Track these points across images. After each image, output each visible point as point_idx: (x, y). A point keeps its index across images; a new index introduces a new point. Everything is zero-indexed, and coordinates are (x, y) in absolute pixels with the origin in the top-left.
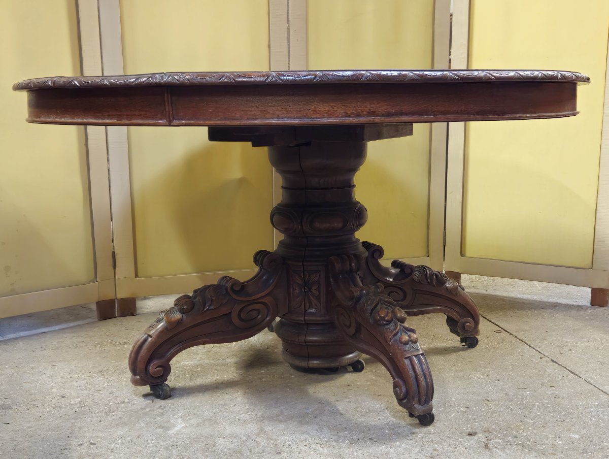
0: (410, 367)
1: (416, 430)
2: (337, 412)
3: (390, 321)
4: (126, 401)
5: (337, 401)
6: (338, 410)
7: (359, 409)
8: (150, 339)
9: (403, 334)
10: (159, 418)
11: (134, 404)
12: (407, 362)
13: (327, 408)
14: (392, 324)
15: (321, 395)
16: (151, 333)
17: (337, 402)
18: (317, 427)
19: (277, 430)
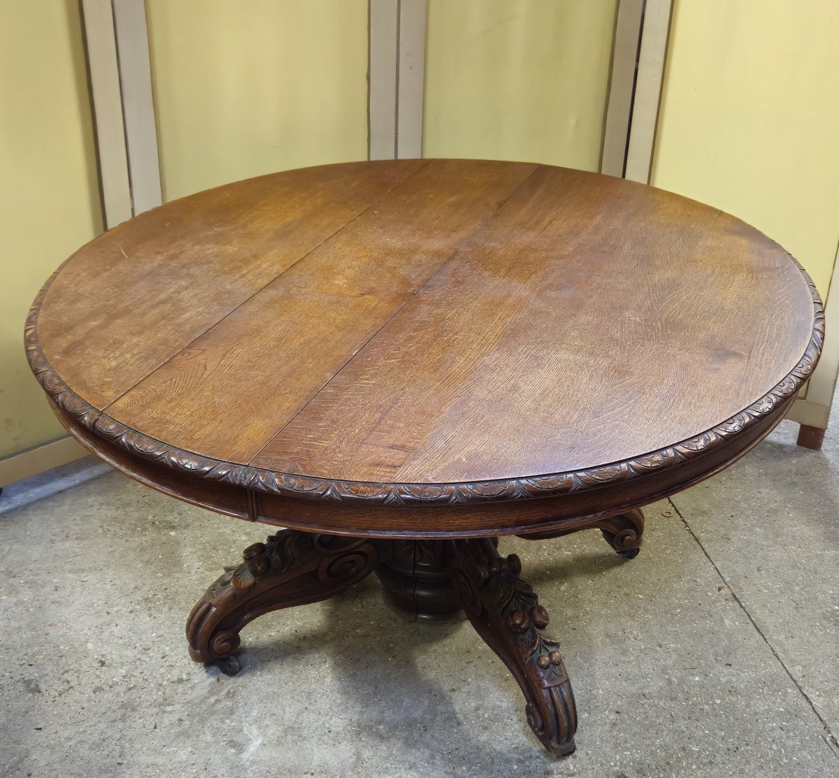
0: (549, 700)
1: (552, 765)
2: (452, 719)
3: (526, 630)
4: (185, 677)
5: (453, 690)
6: (454, 713)
7: (481, 712)
8: (214, 609)
9: (543, 650)
10: (228, 721)
11: (196, 684)
12: (545, 693)
13: (439, 708)
14: (529, 633)
15: (432, 675)
16: (214, 601)
17: (452, 694)
18: (427, 753)
19: (378, 759)
